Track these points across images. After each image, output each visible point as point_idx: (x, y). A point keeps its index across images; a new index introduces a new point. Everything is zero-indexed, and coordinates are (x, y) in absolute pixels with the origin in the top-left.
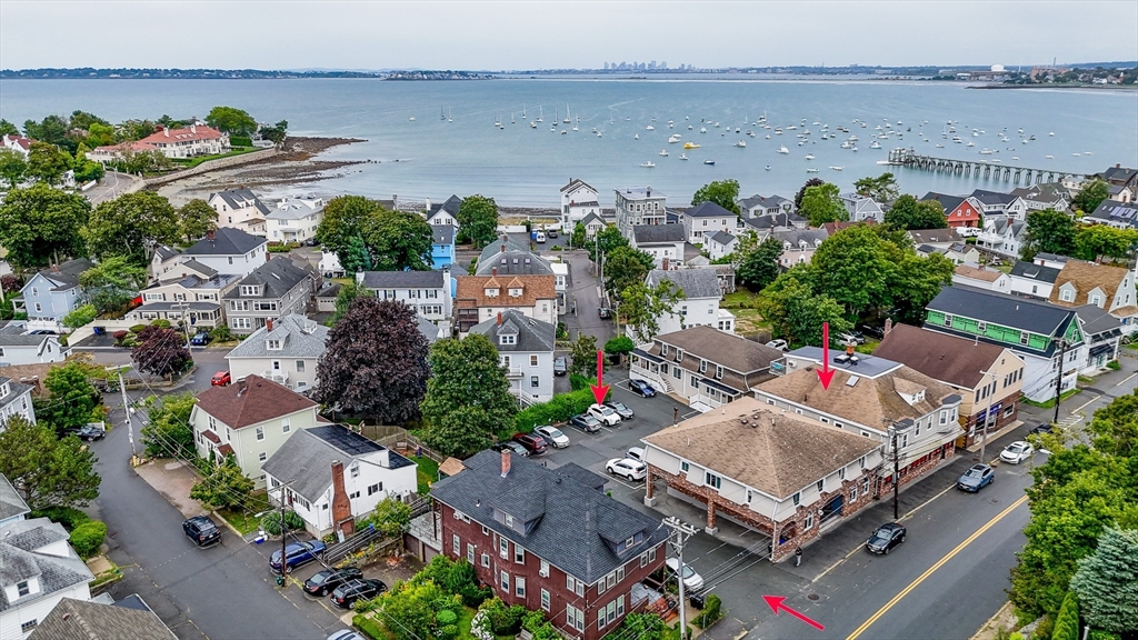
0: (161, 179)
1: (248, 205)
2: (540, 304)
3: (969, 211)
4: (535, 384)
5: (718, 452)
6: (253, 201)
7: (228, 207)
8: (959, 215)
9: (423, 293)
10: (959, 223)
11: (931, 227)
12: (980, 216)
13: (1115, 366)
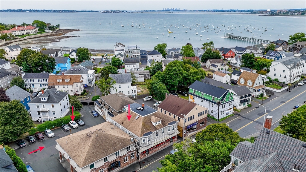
0: (11, 41)
1: (17, 50)
2: (75, 84)
3: (232, 53)
4: (54, 113)
5: (74, 147)
6: (20, 49)
8: (229, 54)
9: (42, 80)
10: (229, 57)
11: (216, 58)
12: (235, 54)
13: (249, 106)
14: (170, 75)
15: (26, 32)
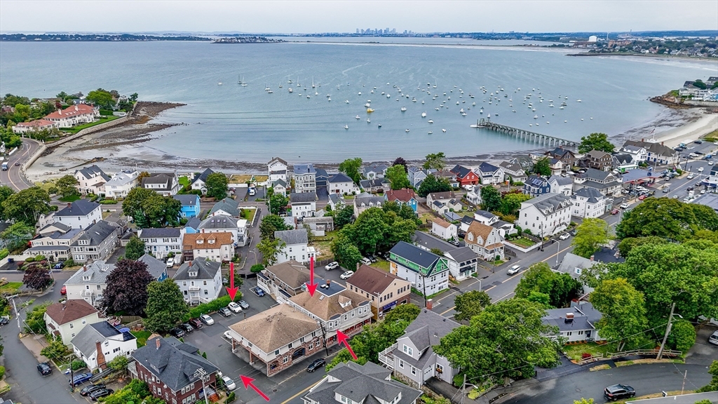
0: (56, 144)
1: (96, 176)
2: (223, 247)
3: (473, 176)
4: (206, 293)
5: (254, 333)
6: (99, 173)
7: (85, 178)
8: (468, 178)
9: (170, 240)
10: (468, 183)
11: (443, 190)
12: (479, 178)
13: (475, 275)
14: (365, 230)
15: (78, 119)
